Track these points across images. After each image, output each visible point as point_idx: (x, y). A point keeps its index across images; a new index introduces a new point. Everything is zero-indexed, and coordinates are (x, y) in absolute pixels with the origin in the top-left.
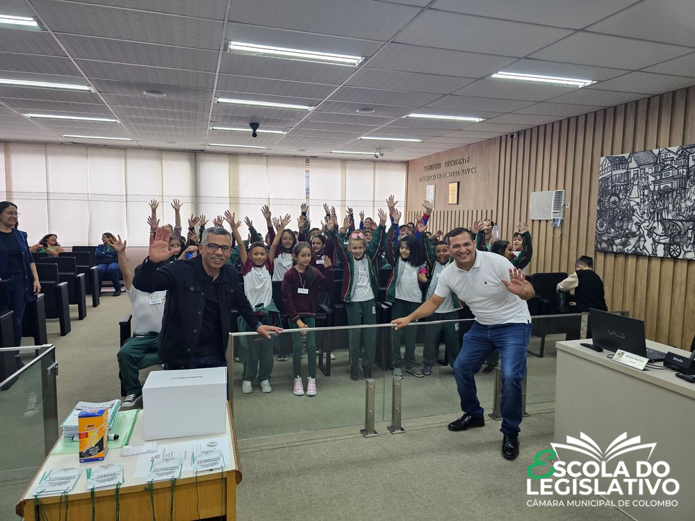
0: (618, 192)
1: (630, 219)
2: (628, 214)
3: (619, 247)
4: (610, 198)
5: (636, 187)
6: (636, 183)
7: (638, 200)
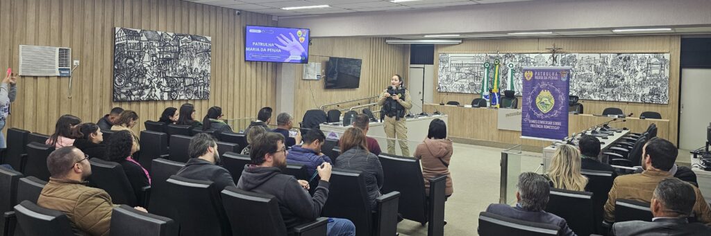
0: (133, 56)
1: (144, 76)
2: (142, 73)
3: (136, 97)
4: (126, 60)
5: (147, 54)
6: (147, 51)
7: (149, 64)
